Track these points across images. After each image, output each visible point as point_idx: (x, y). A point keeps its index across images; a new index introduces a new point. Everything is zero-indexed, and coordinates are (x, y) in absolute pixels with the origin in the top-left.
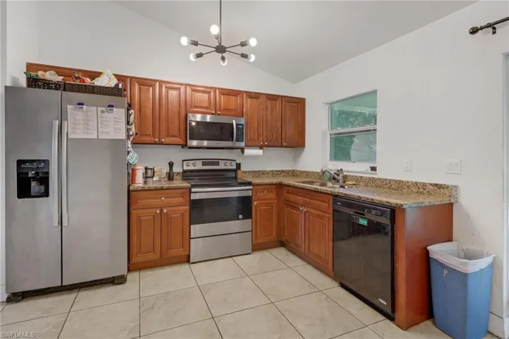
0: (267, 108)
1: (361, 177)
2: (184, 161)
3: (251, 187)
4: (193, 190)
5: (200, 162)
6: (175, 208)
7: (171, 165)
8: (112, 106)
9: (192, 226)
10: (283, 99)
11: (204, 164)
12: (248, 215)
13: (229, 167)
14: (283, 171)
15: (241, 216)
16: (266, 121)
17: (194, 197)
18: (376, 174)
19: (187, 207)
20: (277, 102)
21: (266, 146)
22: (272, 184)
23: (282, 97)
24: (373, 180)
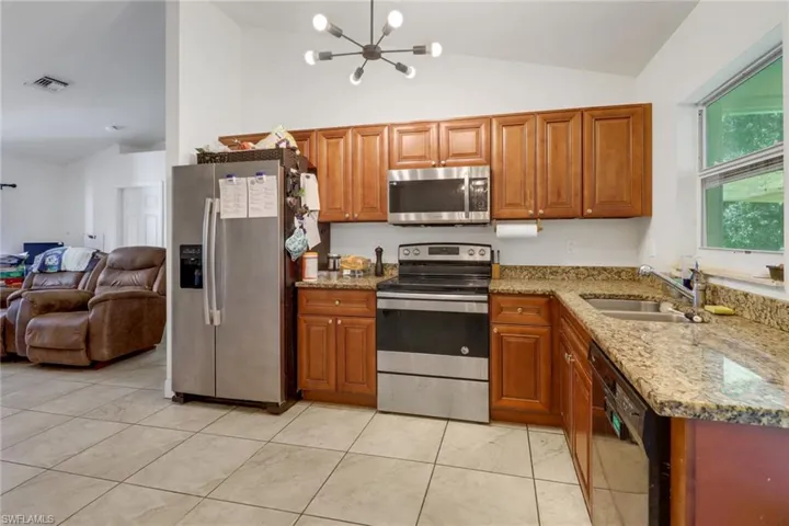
0: (544, 141)
1: (746, 295)
2: (401, 246)
3: (485, 297)
4: (379, 294)
5: (427, 248)
6: (355, 320)
7: (379, 252)
8: (261, 174)
9: (379, 352)
10: (586, 114)
11: (431, 252)
12: (480, 348)
13: (477, 258)
14: (605, 269)
15: (465, 350)
16: (545, 166)
17: (382, 305)
18: (781, 289)
19: (373, 321)
20: (572, 123)
21: (543, 218)
22: (534, 295)
23: (582, 112)
24: (771, 306)
